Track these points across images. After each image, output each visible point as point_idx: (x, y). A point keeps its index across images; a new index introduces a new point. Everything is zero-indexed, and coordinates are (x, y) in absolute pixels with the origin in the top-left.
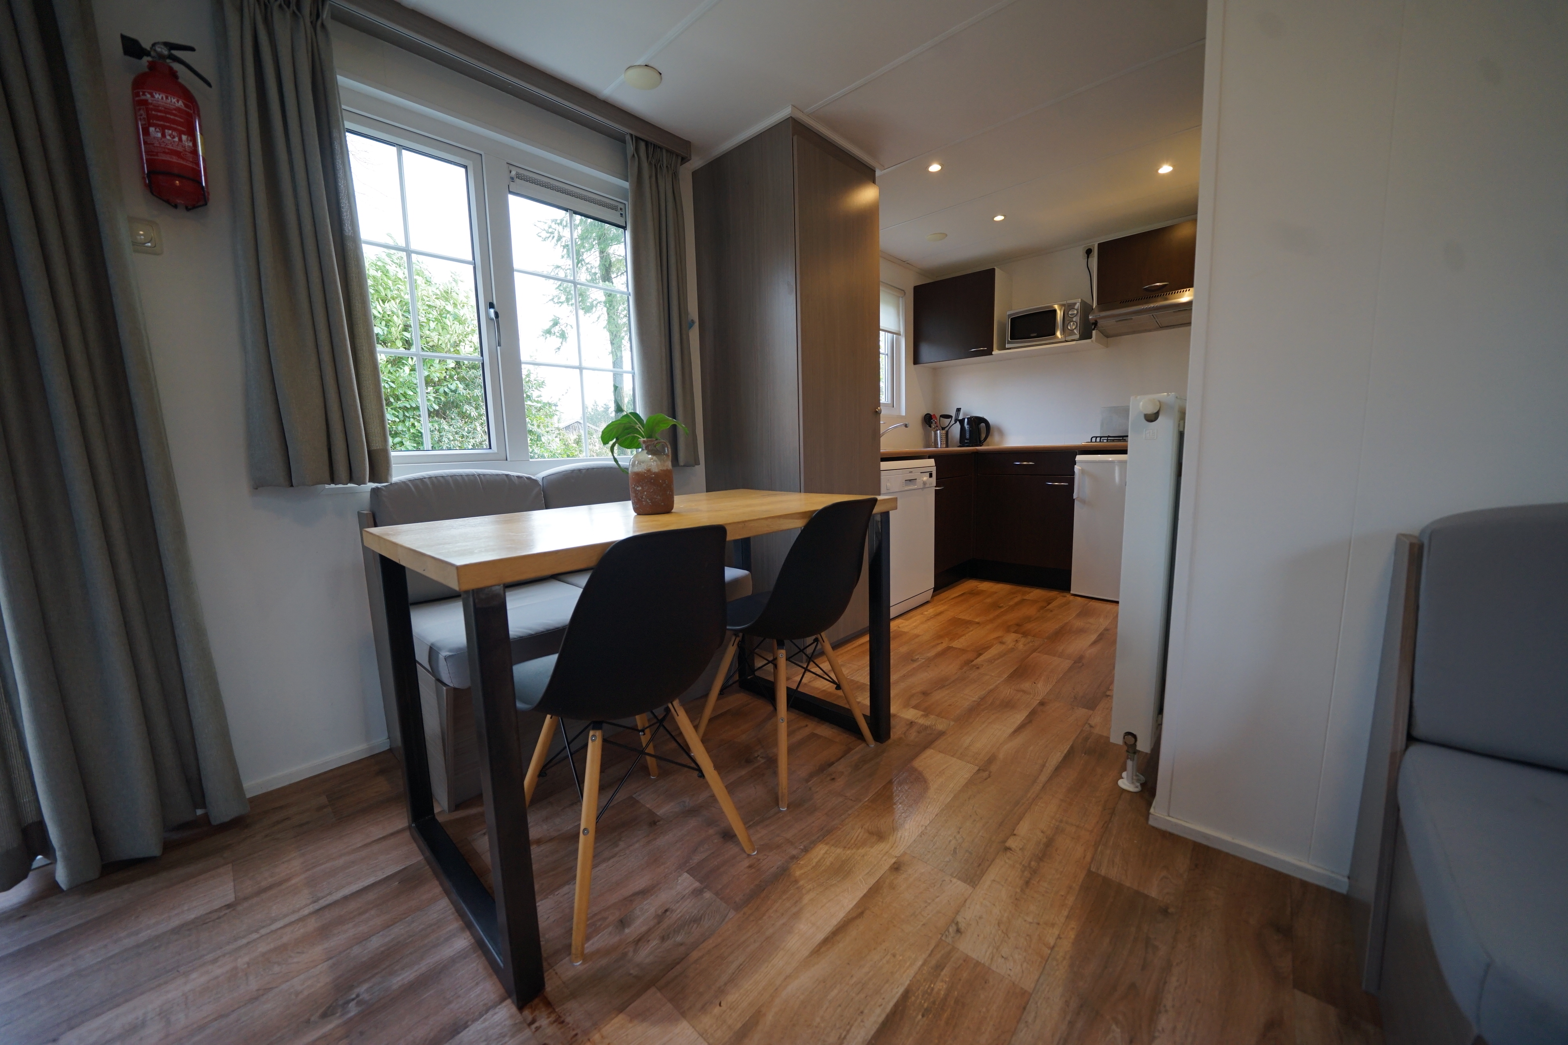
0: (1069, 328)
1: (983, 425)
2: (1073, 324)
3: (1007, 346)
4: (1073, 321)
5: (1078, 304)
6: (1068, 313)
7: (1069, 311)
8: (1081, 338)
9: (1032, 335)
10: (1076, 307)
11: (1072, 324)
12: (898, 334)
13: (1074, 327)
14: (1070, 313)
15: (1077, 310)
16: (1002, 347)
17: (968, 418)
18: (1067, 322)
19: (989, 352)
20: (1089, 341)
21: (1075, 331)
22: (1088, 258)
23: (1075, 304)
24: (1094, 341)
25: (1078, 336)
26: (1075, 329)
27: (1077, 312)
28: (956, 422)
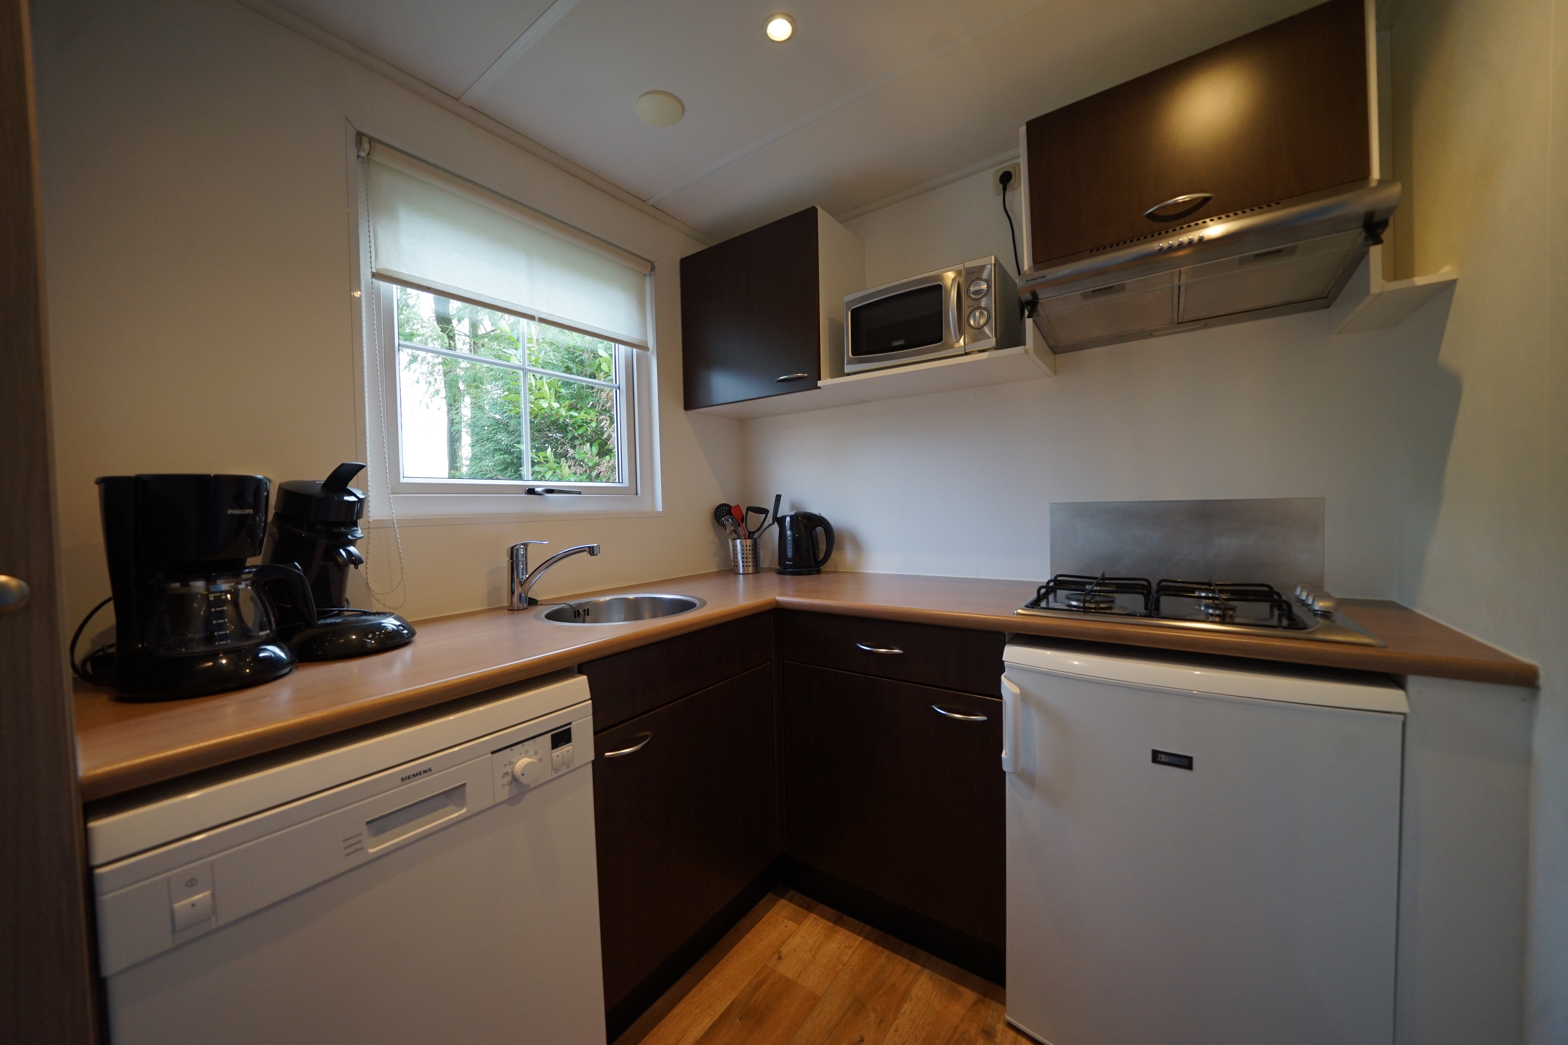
0: (972, 322)
1: (819, 529)
2: (981, 314)
3: (847, 369)
4: (979, 308)
5: (988, 267)
6: (968, 290)
7: (969, 286)
8: (1000, 346)
9: (895, 344)
10: (985, 275)
11: (977, 314)
12: (643, 347)
13: (982, 321)
14: (972, 289)
15: (988, 281)
16: (839, 372)
17: (791, 517)
18: (966, 311)
19: (811, 382)
20: (1019, 349)
21: (986, 329)
22: (1005, 189)
23: (982, 268)
24: (1031, 351)
25: (992, 342)
26: (985, 324)
27: (989, 287)
28: (773, 523)
